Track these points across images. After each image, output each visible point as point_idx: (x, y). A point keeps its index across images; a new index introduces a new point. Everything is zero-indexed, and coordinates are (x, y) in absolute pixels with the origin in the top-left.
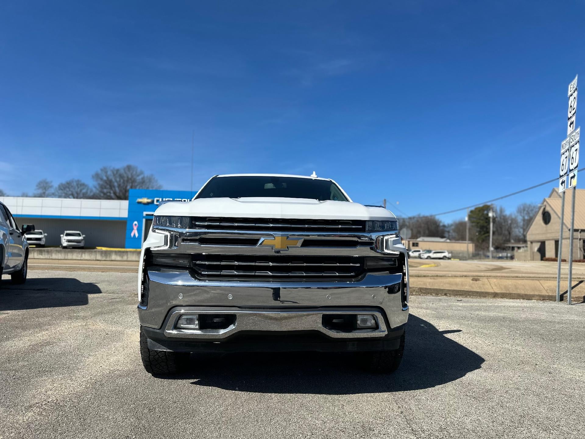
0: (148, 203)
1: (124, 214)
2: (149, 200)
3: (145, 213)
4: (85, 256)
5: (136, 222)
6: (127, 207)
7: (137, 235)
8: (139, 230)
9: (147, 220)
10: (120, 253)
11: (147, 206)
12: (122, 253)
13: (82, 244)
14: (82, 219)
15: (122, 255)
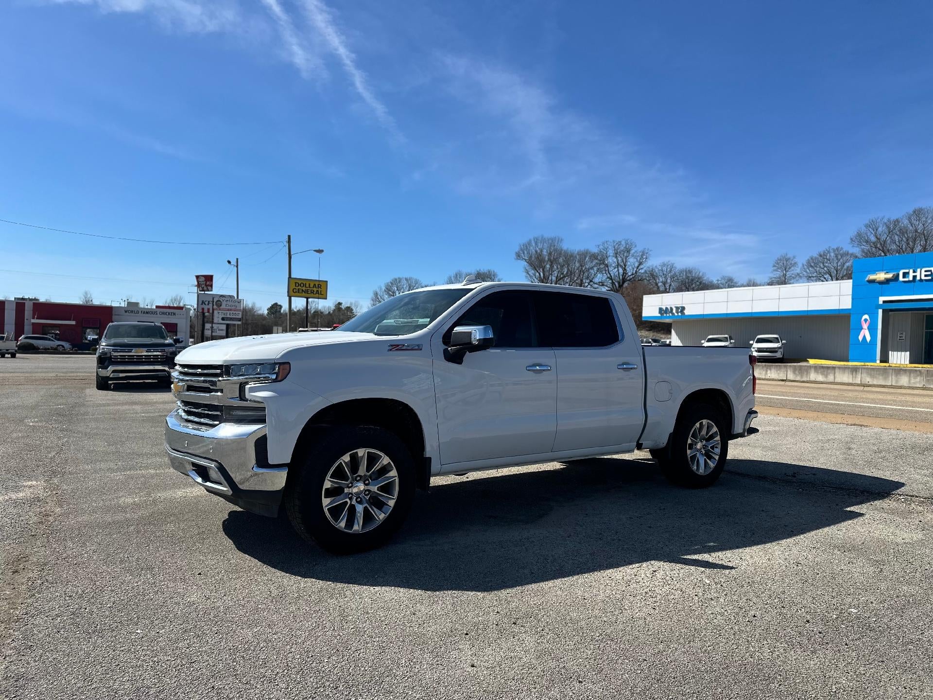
0: (887, 281)
1: (846, 303)
2: (890, 276)
3: (882, 299)
4: (771, 373)
5: (866, 317)
6: (850, 292)
7: (868, 338)
8: (872, 329)
9: (885, 312)
10: (822, 370)
11: (884, 286)
12: (826, 370)
13: (779, 355)
14: (780, 315)
15: (825, 373)
